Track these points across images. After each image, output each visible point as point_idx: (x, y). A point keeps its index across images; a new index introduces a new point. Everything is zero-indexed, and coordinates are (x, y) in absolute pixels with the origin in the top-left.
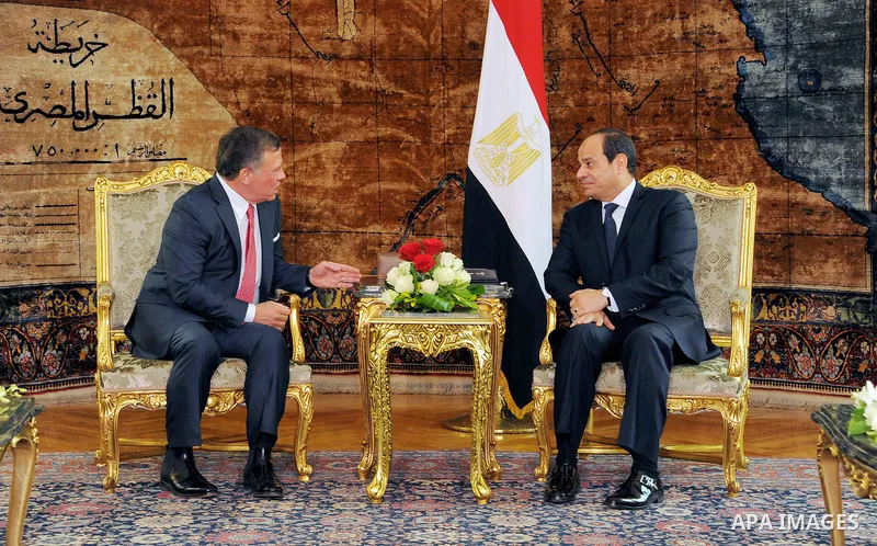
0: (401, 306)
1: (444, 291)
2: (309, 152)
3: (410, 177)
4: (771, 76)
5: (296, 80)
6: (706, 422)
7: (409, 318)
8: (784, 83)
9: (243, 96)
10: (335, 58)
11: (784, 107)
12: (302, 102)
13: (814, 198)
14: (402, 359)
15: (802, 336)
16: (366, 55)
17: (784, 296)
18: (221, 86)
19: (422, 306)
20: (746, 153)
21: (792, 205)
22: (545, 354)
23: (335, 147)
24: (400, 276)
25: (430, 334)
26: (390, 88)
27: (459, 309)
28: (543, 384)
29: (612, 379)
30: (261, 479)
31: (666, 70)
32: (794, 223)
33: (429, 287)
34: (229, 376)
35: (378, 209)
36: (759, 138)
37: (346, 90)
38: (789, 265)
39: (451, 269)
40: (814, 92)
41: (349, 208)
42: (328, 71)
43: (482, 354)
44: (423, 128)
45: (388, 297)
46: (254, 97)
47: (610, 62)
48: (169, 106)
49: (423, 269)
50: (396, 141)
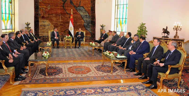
0: (67, 38)
1: (69, 37)
2: (58, 28)
3: (64, 29)
4: (86, 24)
5: (57, 23)
6: (83, 44)
7: (67, 39)
8: (86, 25)
9: (54, 24)
10: (60, 22)
11: (86, 26)
12: (58, 25)
13: (88, 31)
14: (67, 41)
15: (87, 39)
16: (62, 22)
17: (87, 37)
18: (53, 24)
19: (68, 38)
20: (84, 29)
21: (87, 32)
22: (74, 41)
23: (60, 28)
24: (67, 37)
25: (69, 40)
26: (63, 24)
27: (70, 38)
28: (74, 42)
29: (78, 42)
30: (58, 47)
31: (79, 23)
32: (87, 33)
33: (68, 37)
34: (55, 42)
35: (62, 31)
36: (85, 28)
37: (60, 24)
38: (87, 35)
39: (69, 36)
40: (88, 25)
41: (60, 31)
42: (59, 23)
43: (71, 41)
44: (65, 26)
45: (66, 38)
46: (55, 25)
47: (76, 23)
48: (50, 25)
49: (68, 36)
50: (63, 27)
